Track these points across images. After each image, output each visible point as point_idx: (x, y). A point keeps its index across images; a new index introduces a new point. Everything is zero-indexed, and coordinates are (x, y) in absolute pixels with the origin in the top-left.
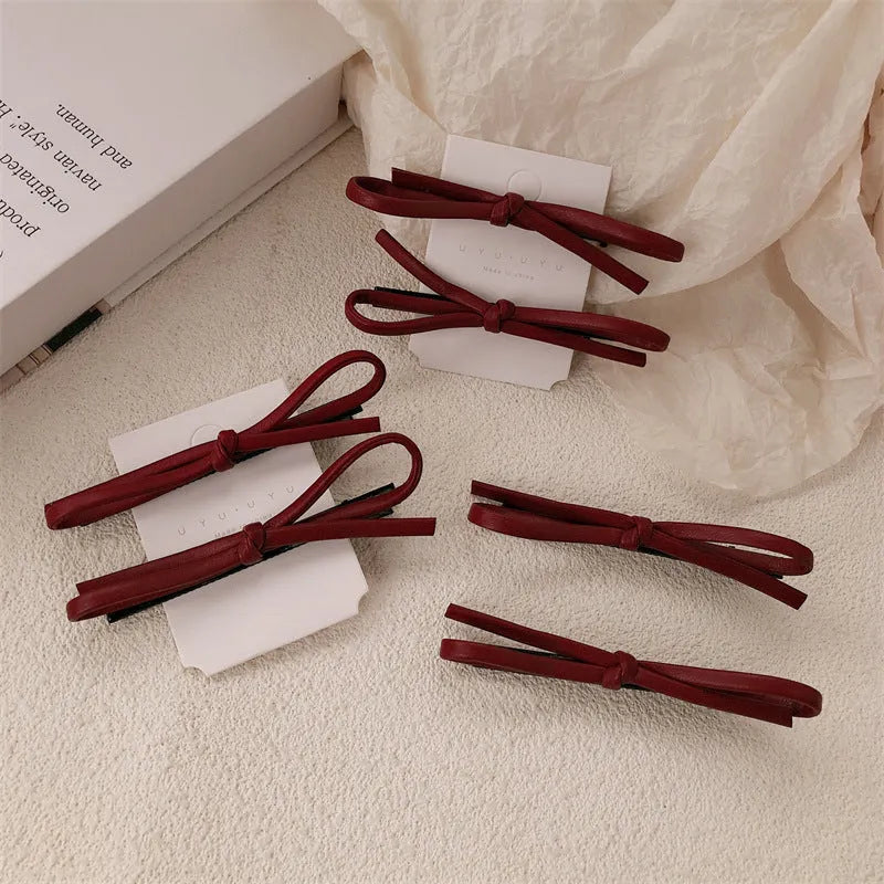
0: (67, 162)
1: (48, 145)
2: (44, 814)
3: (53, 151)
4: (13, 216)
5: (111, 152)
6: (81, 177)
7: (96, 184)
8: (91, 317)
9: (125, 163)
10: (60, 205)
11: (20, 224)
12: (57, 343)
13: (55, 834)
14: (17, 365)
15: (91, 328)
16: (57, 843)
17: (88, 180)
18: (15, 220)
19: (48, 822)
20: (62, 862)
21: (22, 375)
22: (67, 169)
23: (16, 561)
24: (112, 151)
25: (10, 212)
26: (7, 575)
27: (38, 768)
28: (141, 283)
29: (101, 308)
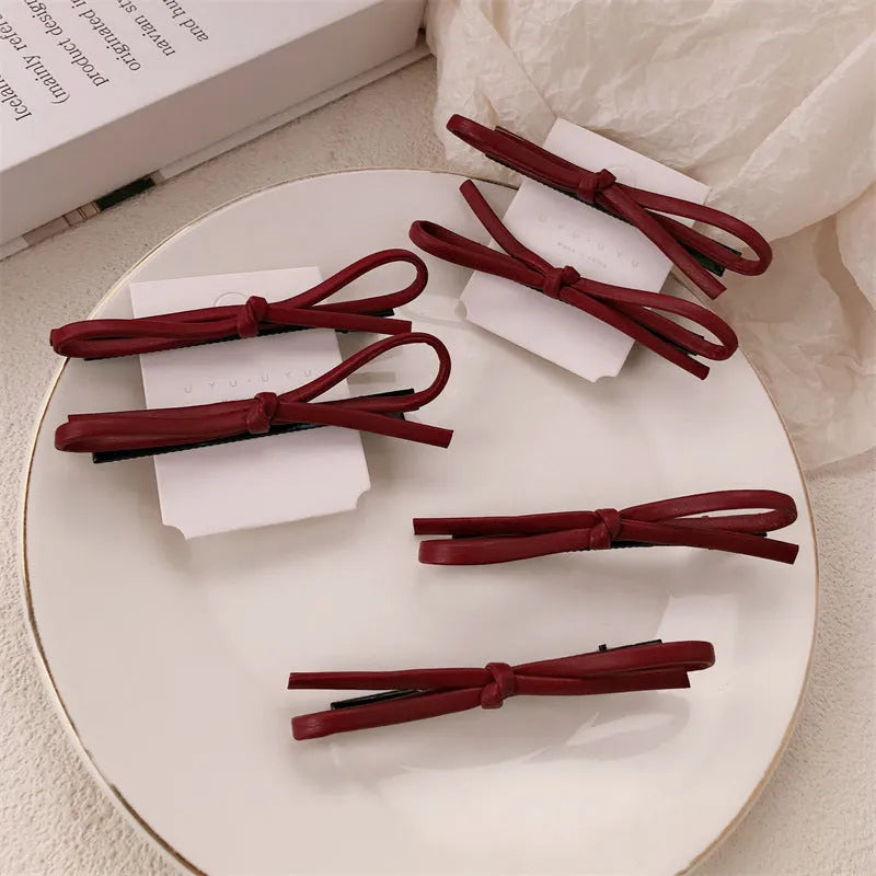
0: (146, 26)
1: (131, 8)
2: (6, 640)
3: (135, 14)
4: (85, 65)
5: (191, 25)
6: (158, 41)
7: (170, 51)
8: (143, 185)
9: (202, 36)
10: (133, 64)
11: (91, 74)
12: (107, 202)
13: (13, 663)
14: (63, 216)
15: (142, 195)
16: (14, 672)
17: (164, 45)
18: (87, 69)
19: (9, 649)
20: (15, 690)
21: (66, 225)
22: (145, 32)
23: (26, 396)
24: (191, 23)
25: (84, 61)
26: (16, 408)
27: (10, 595)
28: (197, 164)
29: (154, 179)
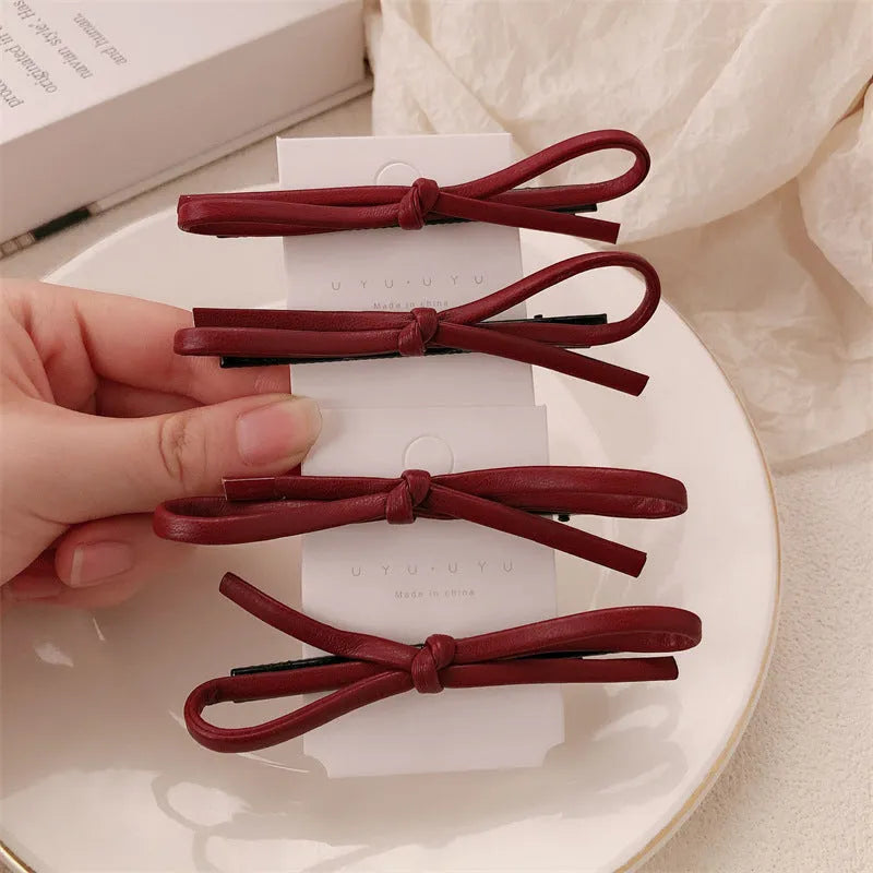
0: (68, 55)
3: (59, 46)
5: (111, 51)
6: (77, 67)
8: (79, 216)
9: (120, 60)
10: (49, 86)
12: (43, 233)
17: (82, 69)
22: (66, 61)
28: (139, 192)
29: (93, 210)
